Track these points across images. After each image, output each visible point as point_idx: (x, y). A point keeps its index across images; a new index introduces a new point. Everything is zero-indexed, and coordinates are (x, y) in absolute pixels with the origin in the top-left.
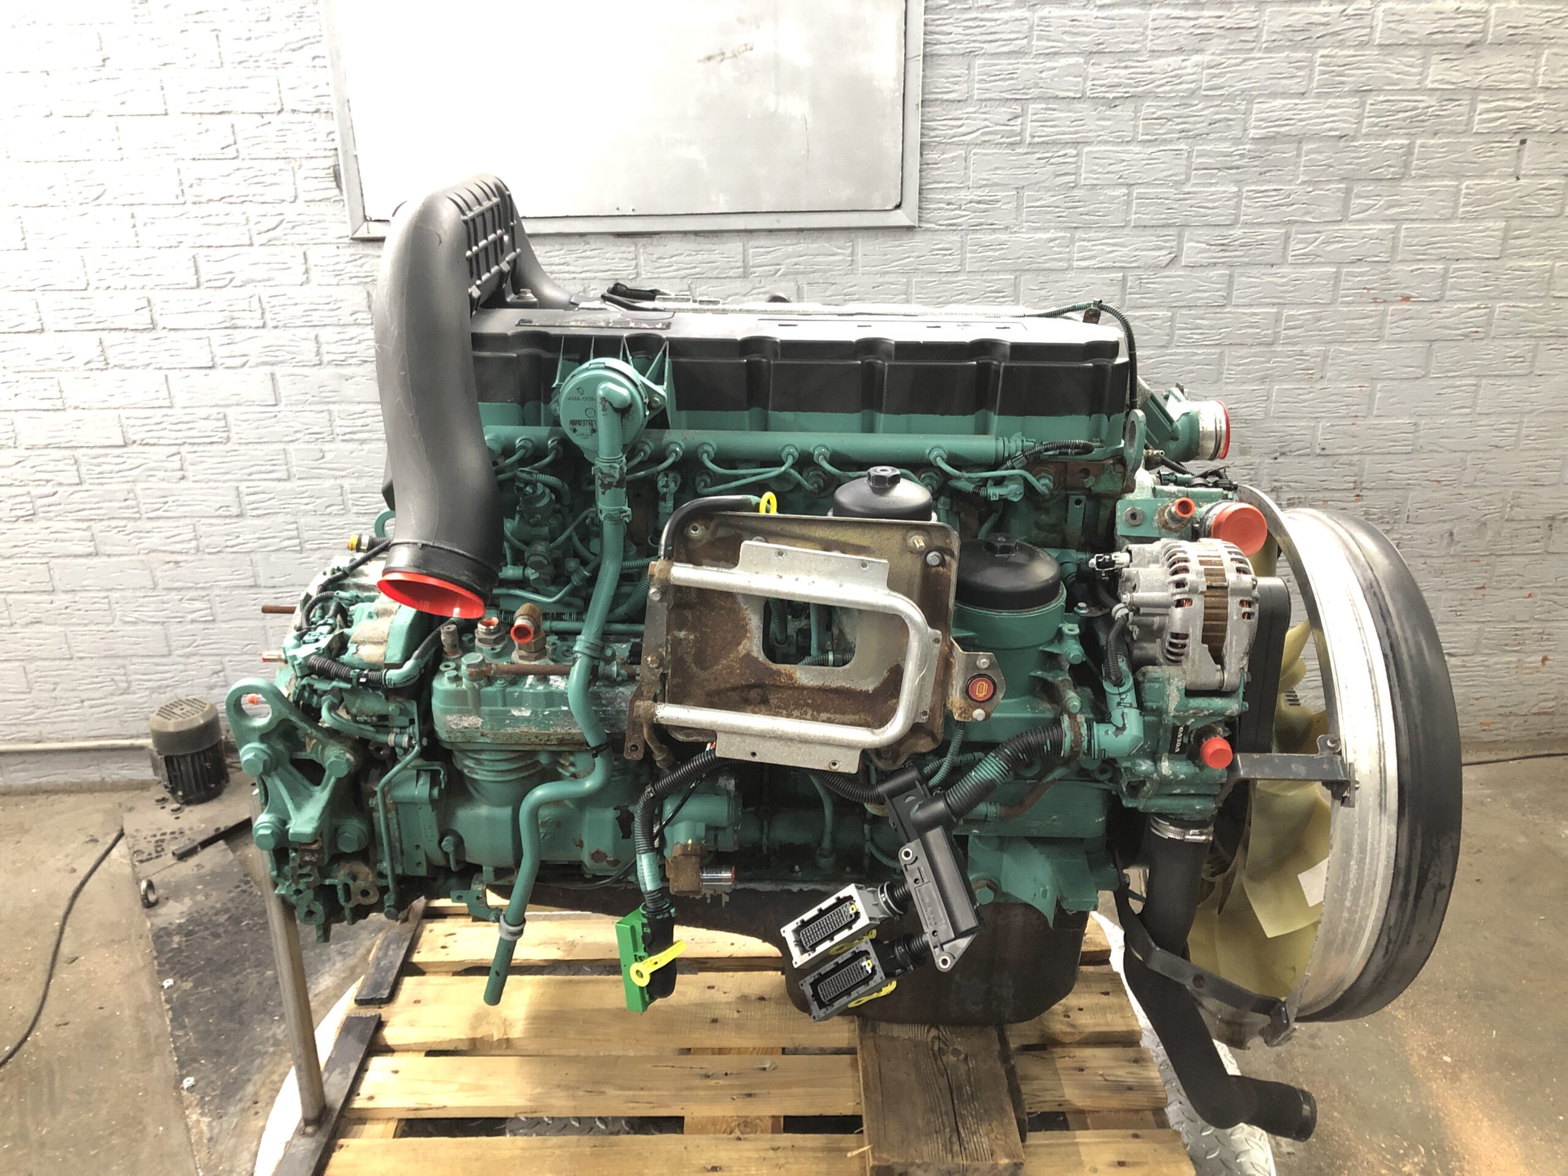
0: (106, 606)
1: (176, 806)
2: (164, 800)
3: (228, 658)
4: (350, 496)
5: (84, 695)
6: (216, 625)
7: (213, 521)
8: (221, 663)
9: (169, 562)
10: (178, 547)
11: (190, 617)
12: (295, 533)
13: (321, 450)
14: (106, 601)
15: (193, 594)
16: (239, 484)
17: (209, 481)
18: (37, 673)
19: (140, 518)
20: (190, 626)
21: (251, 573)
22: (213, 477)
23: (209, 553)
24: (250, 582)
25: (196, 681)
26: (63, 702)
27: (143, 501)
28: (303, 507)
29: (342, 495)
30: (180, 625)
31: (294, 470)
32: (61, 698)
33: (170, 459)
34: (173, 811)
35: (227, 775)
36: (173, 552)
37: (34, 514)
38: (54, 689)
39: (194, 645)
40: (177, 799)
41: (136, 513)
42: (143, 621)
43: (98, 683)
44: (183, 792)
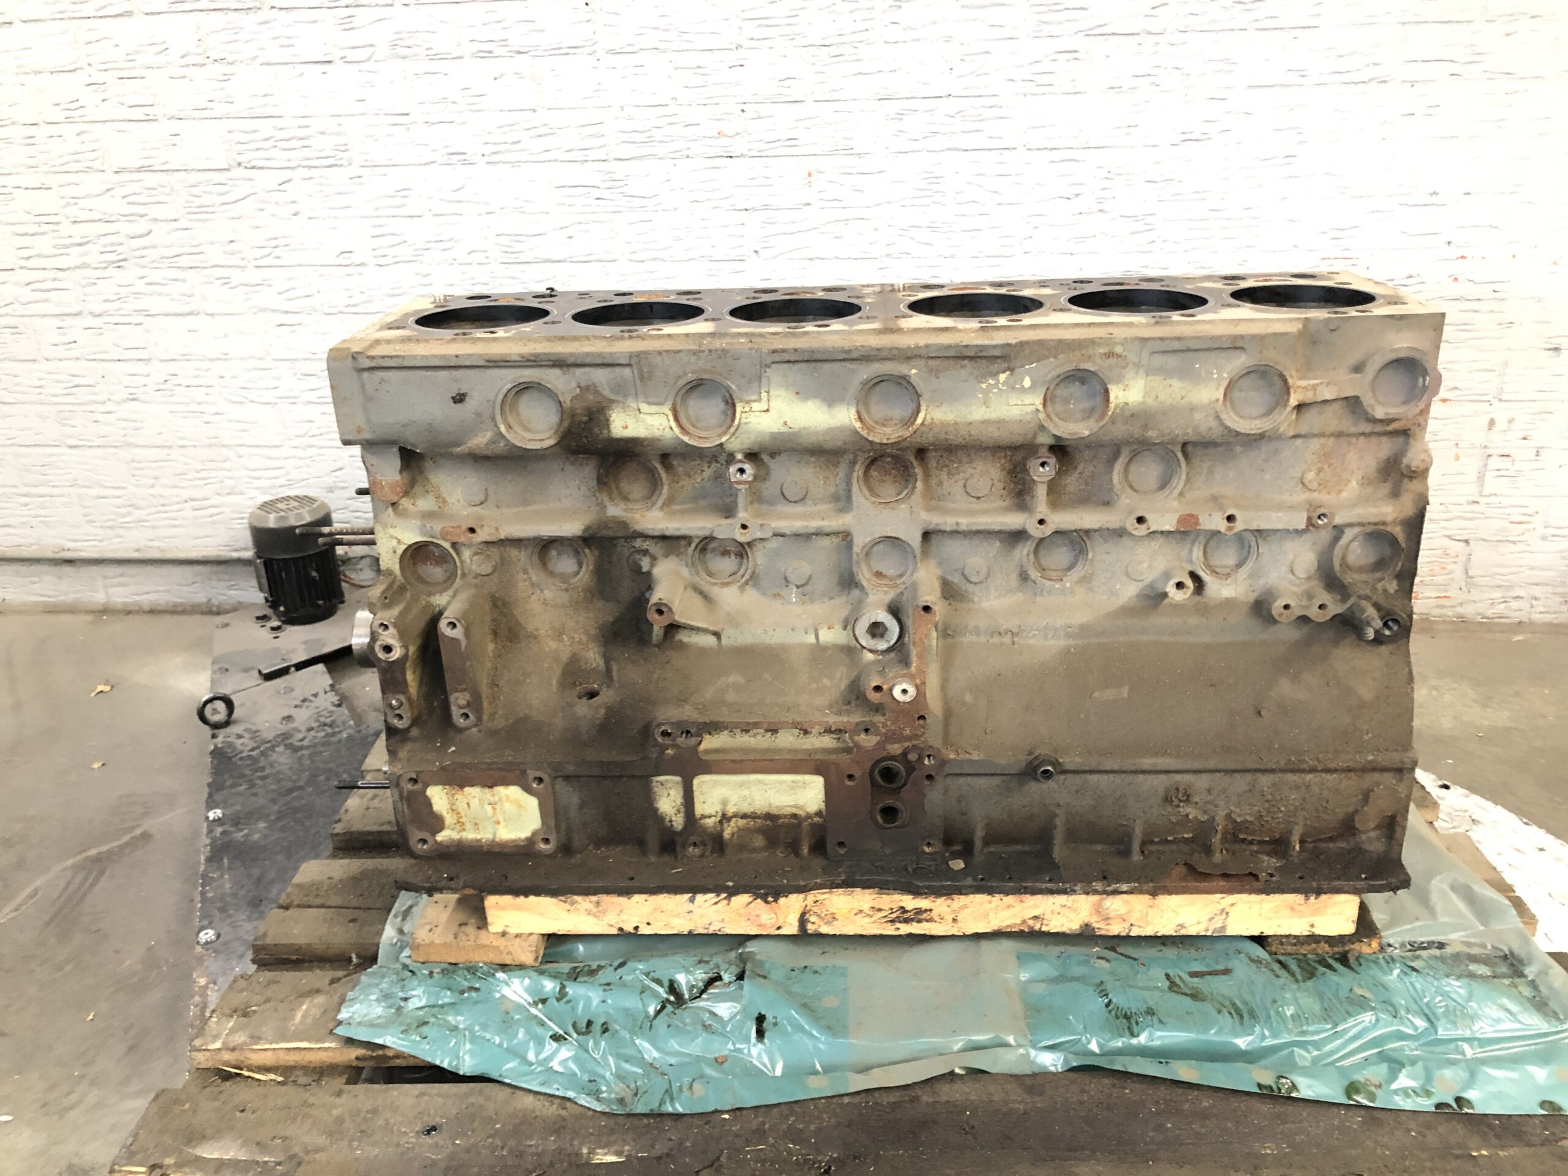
0: (208, 381)
1: (276, 623)
2: (263, 618)
5: (185, 494)
7: (332, 271)
9: (282, 325)
10: (290, 306)
14: (209, 373)
15: (308, 367)
17: (328, 217)
18: (135, 465)
19: (247, 267)
25: (312, 480)
26: (162, 501)
32: (162, 496)
33: (282, 188)
34: (273, 629)
35: (342, 595)
36: (286, 312)
37: (125, 260)
38: (153, 486)
39: (311, 434)
40: (279, 615)
41: (243, 259)
42: (252, 401)
43: (203, 479)
44: (286, 608)
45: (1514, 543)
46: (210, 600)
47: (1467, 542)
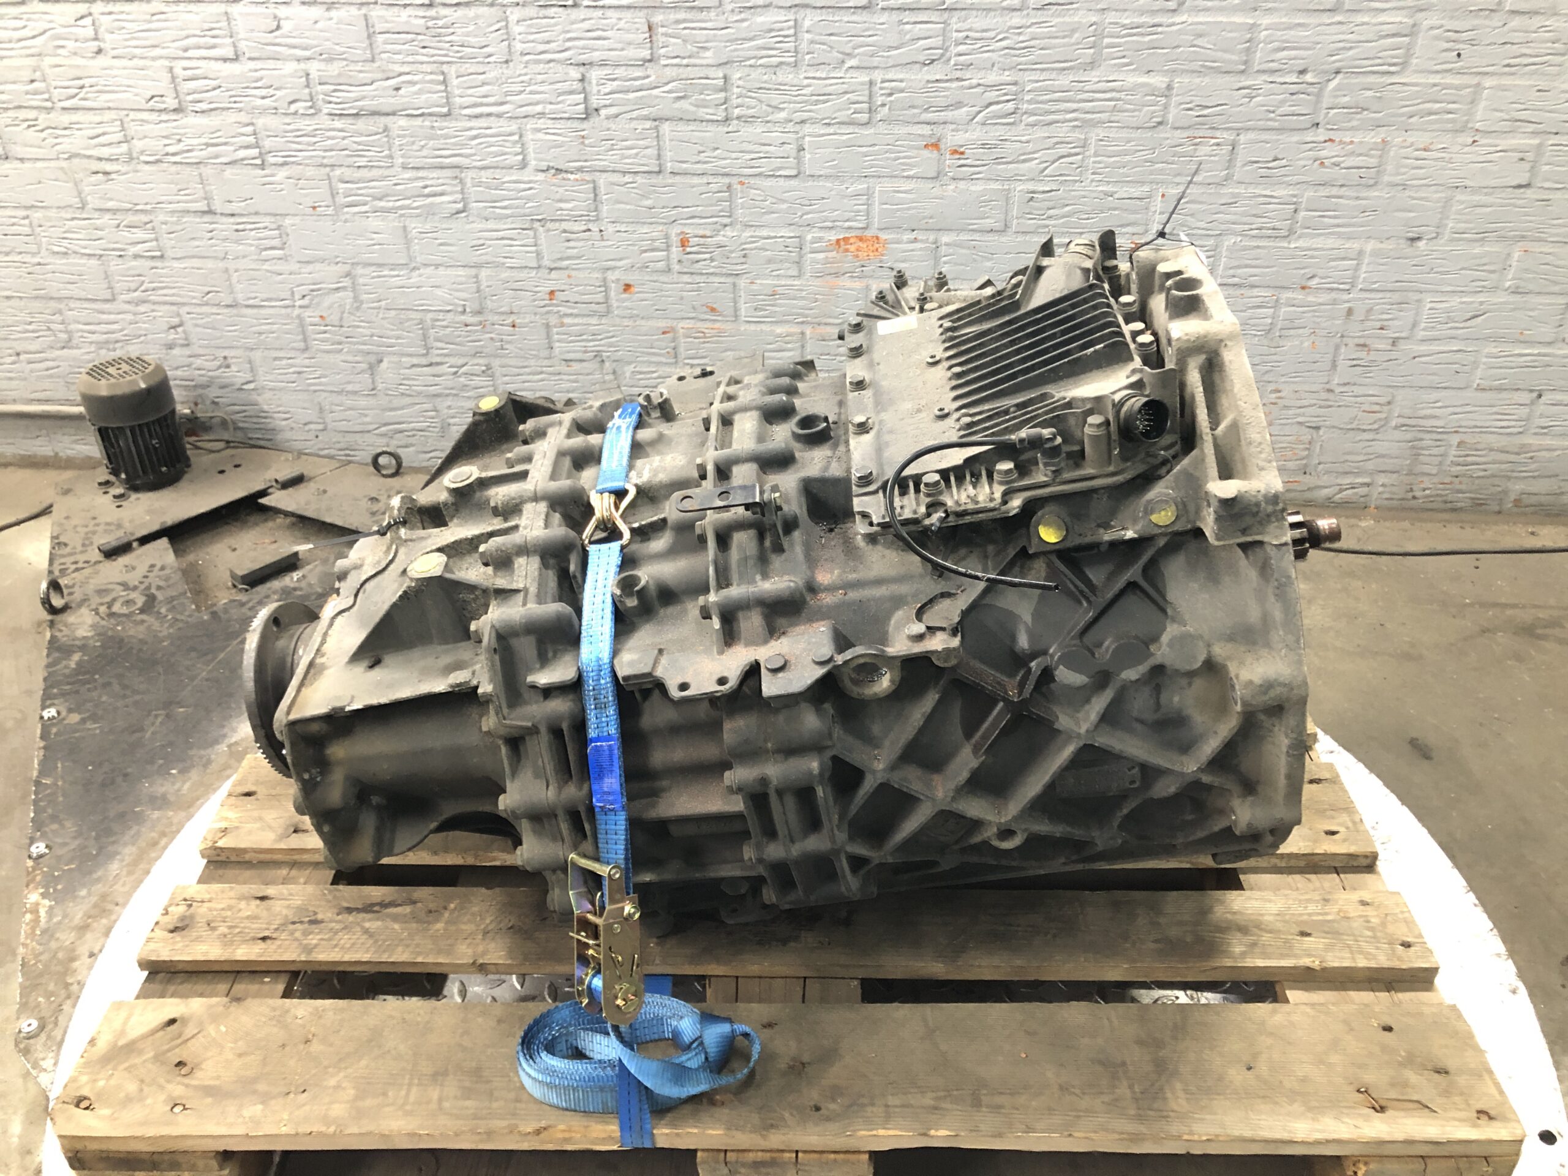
0: (27, 230)
1: (119, 491)
2: (107, 483)
3: (187, 309)
4: (320, 88)
5: (19, 347)
6: (167, 264)
7: (145, 116)
8: (178, 315)
9: (97, 173)
10: (105, 152)
11: (133, 250)
12: (252, 139)
13: (275, 17)
14: (26, 222)
15: (131, 218)
16: (174, 64)
17: (134, 57)
19: (52, 108)
20: (134, 263)
21: (201, 194)
22: (138, 51)
23: (147, 163)
24: (202, 206)
25: (150, 337)
27: (54, 84)
28: (259, 102)
29: (308, 86)
30: (120, 261)
31: (242, 45)
33: (78, 23)
34: (115, 497)
35: (188, 459)
36: (100, 159)
39: (143, 288)
40: (121, 481)
41: (47, 100)
42: (75, 252)
43: (33, 331)
44: (126, 474)
45: (1364, 431)
46: (57, 454)
47: (1317, 428)
